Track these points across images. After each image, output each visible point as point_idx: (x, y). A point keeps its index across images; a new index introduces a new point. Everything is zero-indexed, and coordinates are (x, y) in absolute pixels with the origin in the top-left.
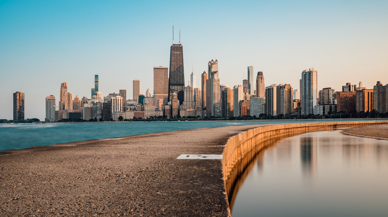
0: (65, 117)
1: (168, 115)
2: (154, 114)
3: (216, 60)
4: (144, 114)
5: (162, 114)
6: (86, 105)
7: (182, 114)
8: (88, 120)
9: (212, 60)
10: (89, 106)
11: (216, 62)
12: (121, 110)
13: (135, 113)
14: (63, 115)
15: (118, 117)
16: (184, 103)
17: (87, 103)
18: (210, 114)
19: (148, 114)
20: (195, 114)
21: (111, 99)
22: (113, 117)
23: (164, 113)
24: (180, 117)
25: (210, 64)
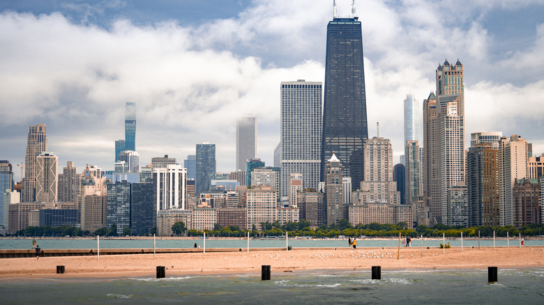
0: (34, 221)
1: (312, 220)
2: (273, 215)
3: (459, 64)
4: (244, 214)
5: (295, 217)
6: (89, 191)
7: (356, 217)
8: (93, 230)
9: (446, 63)
10: (99, 194)
11: (458, 69)
12: (180, 203)
13: (220, 214)
14: (30, 217)
15: (173, 222)
16: (365, 186)
17: (92, 183)
18: (439, 219)
19: (255, 217)
20: (395, 217)
21: (155, 175)
22: (159, 225)
23: (303, 214)
24: (349, 227)
25: (440, 73)
